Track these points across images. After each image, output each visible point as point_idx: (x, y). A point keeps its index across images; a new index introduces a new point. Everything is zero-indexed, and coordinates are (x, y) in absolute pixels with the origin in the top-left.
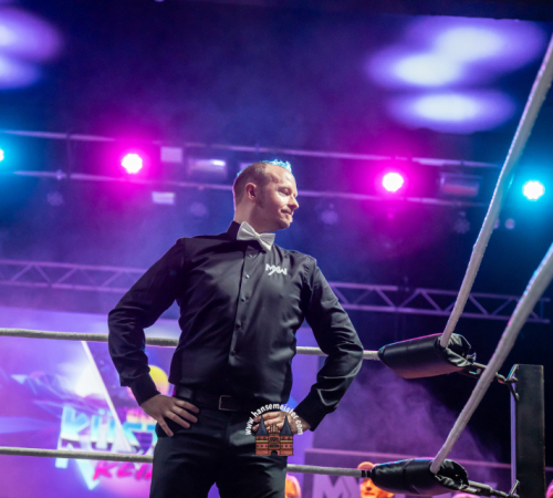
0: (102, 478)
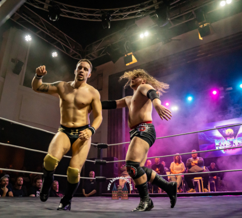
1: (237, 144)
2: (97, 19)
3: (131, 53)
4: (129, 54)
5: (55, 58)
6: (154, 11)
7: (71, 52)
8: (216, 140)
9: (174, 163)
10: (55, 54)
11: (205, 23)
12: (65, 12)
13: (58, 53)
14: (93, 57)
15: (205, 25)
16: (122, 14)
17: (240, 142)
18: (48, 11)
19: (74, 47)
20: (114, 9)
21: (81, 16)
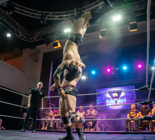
0: (112, 107)
1: (119, 103)
2: (38, 17)
3: (58, 41)
4: (56, 41)
5: (9, 37)
6: (73, 17)
7: (20, 35)
8: (107, 100)
9: (79, 112)
10: (9, 35)
11: (104, 28)
12: (18, 9)
13: (11, 35)
14: (34, 40)
15: (104, 30)
16: (54, 16)
17: (121, 102)
18: (6, 7)
19: (22, 32)
20: (49, 13)
21: (28, 14)
